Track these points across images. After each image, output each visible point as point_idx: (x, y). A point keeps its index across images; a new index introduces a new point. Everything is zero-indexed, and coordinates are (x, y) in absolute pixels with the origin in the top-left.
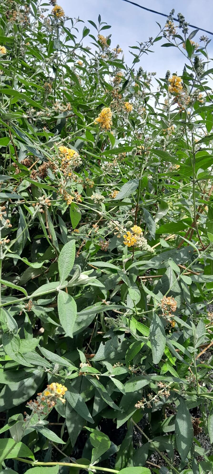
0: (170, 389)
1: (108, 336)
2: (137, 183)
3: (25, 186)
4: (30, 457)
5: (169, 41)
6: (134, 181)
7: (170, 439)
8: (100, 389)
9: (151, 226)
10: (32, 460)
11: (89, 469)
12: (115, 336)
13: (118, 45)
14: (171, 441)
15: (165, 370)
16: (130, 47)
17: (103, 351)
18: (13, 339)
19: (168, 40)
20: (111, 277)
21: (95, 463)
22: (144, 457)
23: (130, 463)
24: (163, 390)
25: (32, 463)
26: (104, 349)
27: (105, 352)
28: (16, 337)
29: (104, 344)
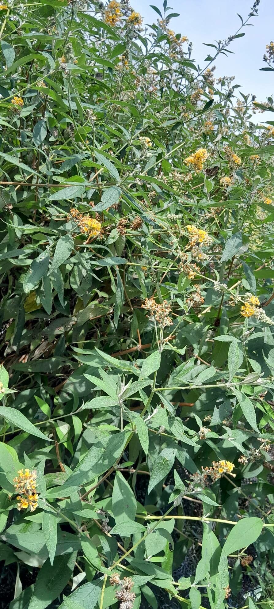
0: (271, 443)
1: (221, 400)
2: (241, 239)
3: (113, 238)
4: (143, 512)
5: (270, 65)
6: (237, 237)
7: (257, 487)
8: (215, 449)
9: (251, 281)
10: (145, 515)
11: (202, 521)
12: (228, 400)
13: (191, 43)
14: (259, 488)
15: (263, 424)
16: (204, 44)
17: (218, 415)
18: (175, 422)
19: (268, 63)
20: (197, 328)
21: (208, 515)
22: (235, 505)
23: (223, 511)
24: (264, 444)
25: (144, 518)
26: (218, 413)
27: (220, 415)
28: (177, 420)
29: (218, 408)
